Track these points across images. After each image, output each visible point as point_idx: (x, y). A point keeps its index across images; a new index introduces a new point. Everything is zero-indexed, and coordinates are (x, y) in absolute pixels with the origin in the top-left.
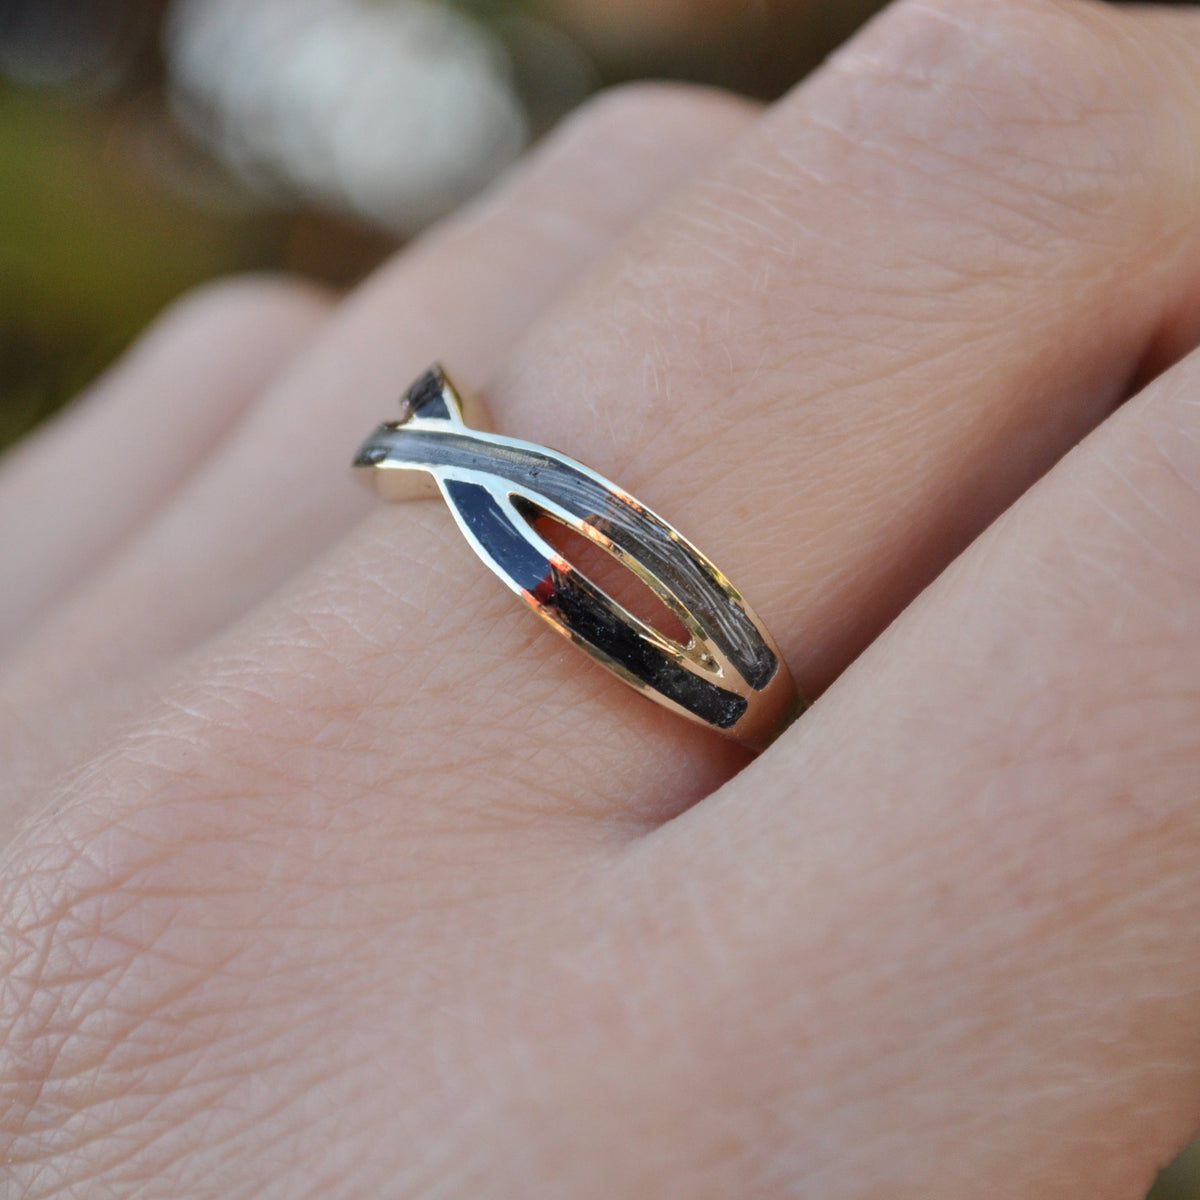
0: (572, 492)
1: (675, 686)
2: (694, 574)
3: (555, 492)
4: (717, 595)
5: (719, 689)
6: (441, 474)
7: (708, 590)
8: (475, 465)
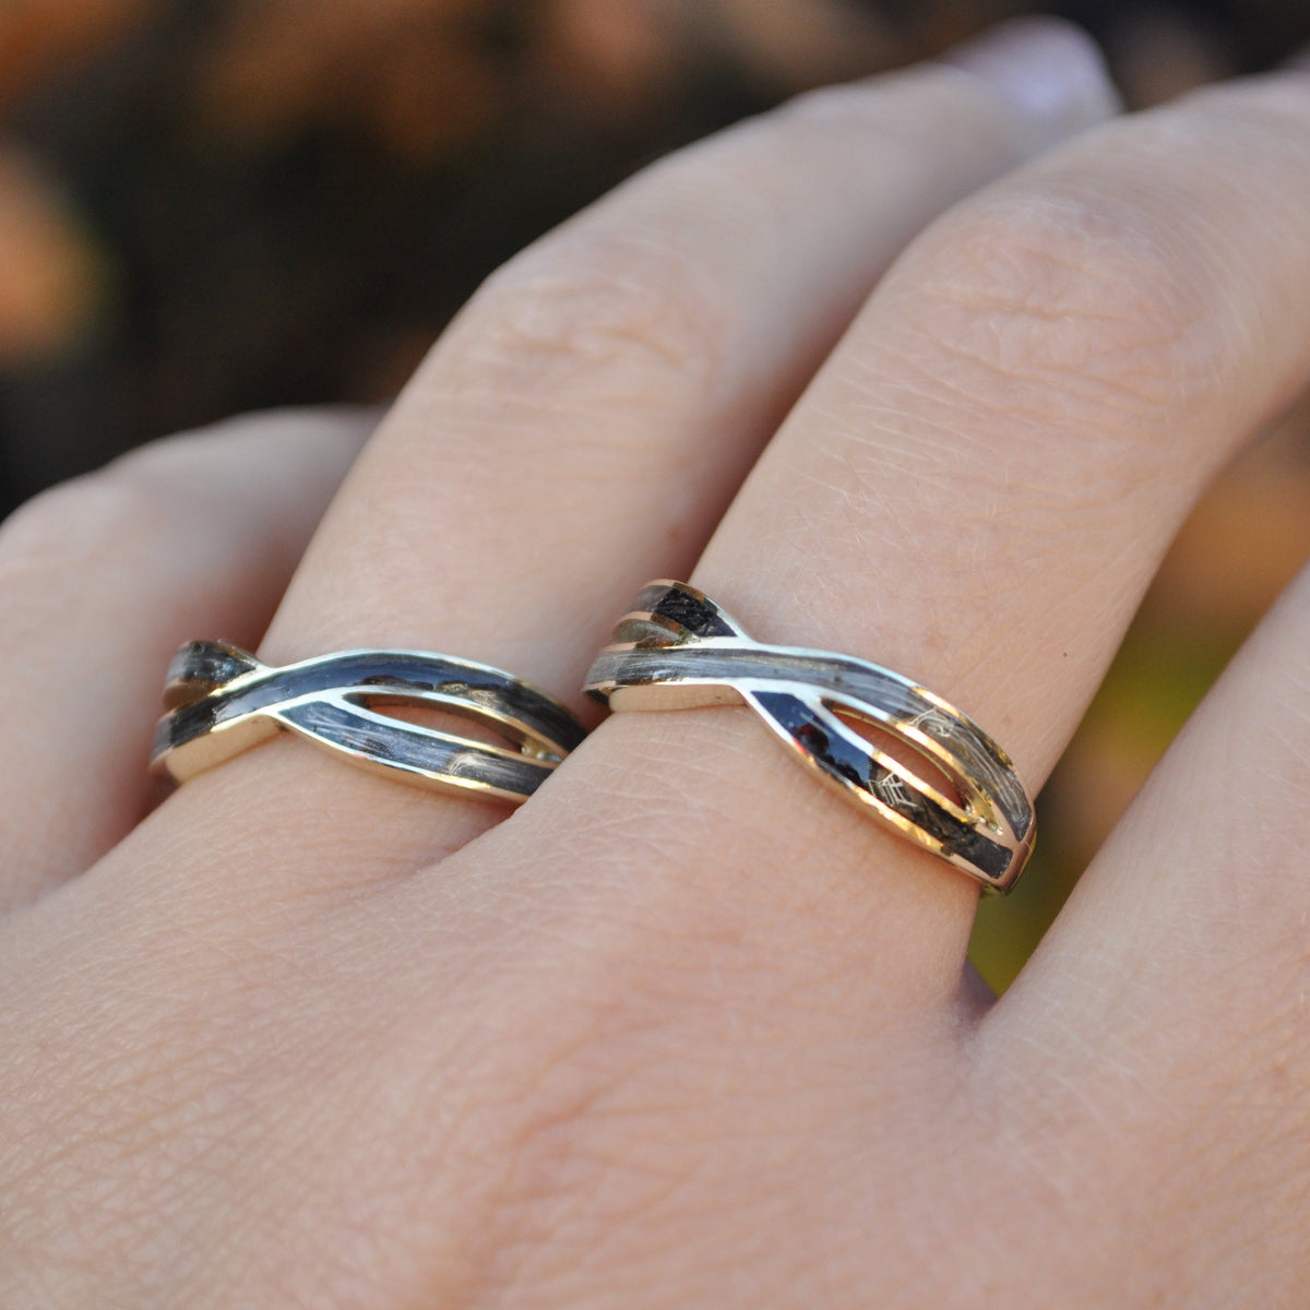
0: (874, 691)
1: (970, 849)
2: (979, 750)
3: (861, 693)
4: (996, 765)
5: (999, 846)
6: (746, 687)
7: (989, 761)
8: (777, 675)
